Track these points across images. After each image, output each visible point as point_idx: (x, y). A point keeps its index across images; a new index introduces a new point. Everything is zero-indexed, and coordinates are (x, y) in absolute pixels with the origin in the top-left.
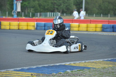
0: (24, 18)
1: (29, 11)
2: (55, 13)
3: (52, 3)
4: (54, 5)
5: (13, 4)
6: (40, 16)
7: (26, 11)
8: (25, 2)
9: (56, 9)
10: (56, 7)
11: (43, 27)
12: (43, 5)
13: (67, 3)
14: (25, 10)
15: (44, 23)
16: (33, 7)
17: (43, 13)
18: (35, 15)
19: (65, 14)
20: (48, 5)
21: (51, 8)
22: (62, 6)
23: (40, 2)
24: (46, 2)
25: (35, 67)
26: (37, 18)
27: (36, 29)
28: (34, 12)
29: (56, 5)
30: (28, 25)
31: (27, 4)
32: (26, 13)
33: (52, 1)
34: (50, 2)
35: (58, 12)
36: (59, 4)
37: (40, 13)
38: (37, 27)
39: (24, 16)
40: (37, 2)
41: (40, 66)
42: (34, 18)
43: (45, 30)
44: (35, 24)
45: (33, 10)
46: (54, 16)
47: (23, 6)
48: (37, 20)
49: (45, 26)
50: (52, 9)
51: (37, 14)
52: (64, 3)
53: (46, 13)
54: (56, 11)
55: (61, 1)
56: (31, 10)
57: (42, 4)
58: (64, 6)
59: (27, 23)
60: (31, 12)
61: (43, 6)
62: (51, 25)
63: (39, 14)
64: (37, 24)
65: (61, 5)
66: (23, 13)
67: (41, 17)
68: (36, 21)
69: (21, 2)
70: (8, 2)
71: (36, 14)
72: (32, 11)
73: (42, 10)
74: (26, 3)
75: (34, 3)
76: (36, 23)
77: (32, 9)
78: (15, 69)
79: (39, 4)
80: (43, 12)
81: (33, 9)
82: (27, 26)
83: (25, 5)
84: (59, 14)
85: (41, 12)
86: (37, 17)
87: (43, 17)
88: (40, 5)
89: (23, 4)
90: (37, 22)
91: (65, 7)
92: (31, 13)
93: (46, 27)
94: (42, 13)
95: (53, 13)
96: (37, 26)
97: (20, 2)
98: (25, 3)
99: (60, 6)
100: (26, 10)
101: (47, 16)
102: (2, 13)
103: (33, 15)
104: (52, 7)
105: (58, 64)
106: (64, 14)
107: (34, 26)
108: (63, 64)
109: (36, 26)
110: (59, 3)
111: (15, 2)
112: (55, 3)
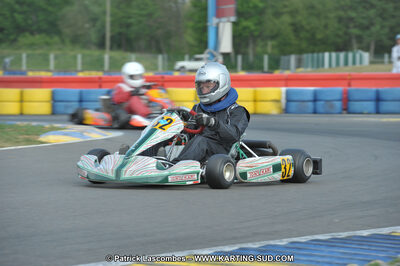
0: (242, 73)
1: (259, 49)
2: (350, 55)
3: (340, 20)
4: (348, 27)
5: (205, 30)
6: (299, 64)
7: (250, 51)
8: (246, 19)
9: (354, 41)
10: (355, 31)
11: (310, 104)
12: (308, 27)
13: (393, 17)
14: (247, 45)
15: (312, 88)
16: (273, 38)
17: (310, 55)
18: (282, 62)
19: (386, 56)
20: (326, 26)
21: (338, 36)
22: (378, 27)
23: (299, 18)
24: (318, 16)
25: (284, 242)
26: (287, 73)
27: (286, 111)
28: (276, 51)
29: (355, 27)
30: (259, 98)
31: (253, 27)
32: (251, 57)
33: (341, 13)
34: (332, 15)
35: (360, 52)
36: (365, 22)
37: (298, 56)
38: (290, 105)
39: (243, 69)
40: (286, 19)
41: (303, 239)
42: (277, 73)
43: (315, 112)
44: (280, 93)
45: (273, 47)
46: (346, 63)
47: (240, 35)
48: (287, 81)
49: (315, 100)
50: (339, 40)
51: (286, 58)
52: (384, 19)
53: (321, 55)
54: (355, 45)
55: (372, 12)
56: (266, 45)
57: (304, 23)
58: (383, 27)
59: (255, 92)
60: (266, 53)
61: (307, 31)
62: (338, 96)
63: (293, 59)
64: (287, 93)
65: (372, 24)
66: (240, 58)
67: (301, 70)
68: (283, 82)
69: (233, 19)
70: (191, 24)
71: (284, 59)
72: (269, 49)
73: (304, 45)
74: (249, 24)
75: (277, 21)
76: (284, 89)
77: (270, 43)
78: (219, 249)
79: (293, 24)
80: (307, 52)
81: (274, 43)
82: (255, 101)
83: (245, 28)
84: (366, 56)
85: (300, 52)
86: (288, 68)
87: (309, 69)
88: (297, 28)
89: (240, 28)
90: (286, 86)
91: (386, 30)
92: (266, 58)
93: (319, 103)
94: (305, 56)
95: (342, 55)
96: (288, 100)
97: (228, 21)
98: (245, 23)
99: (368, 28)
100: (251, 46)
101: (323, 65)
102: (169, 59)
103: (275, 64)
104: (341, 33)
105: (365, 233)
106: (383, 57)
107: (277, 101)
108: (385, 231)
109: (284, 101)
110: (364, 18)
111: (213, 21)
112: (351, 19)
